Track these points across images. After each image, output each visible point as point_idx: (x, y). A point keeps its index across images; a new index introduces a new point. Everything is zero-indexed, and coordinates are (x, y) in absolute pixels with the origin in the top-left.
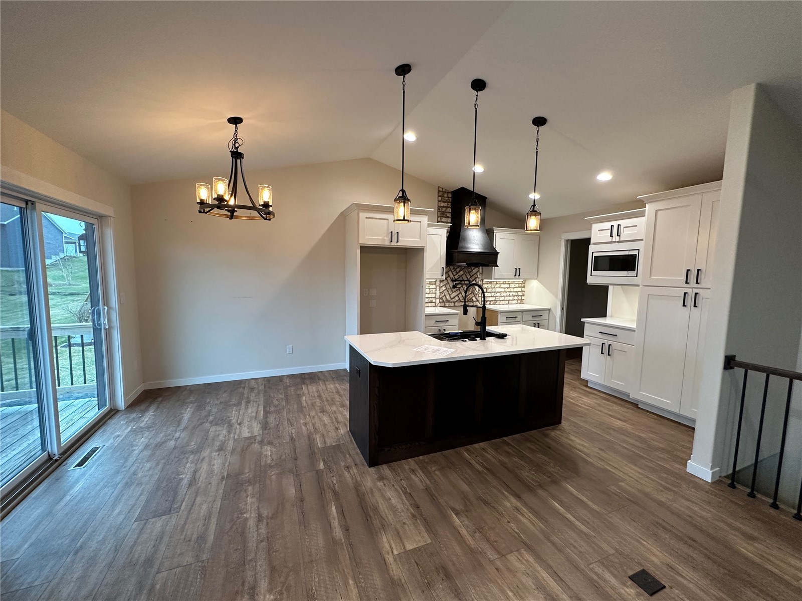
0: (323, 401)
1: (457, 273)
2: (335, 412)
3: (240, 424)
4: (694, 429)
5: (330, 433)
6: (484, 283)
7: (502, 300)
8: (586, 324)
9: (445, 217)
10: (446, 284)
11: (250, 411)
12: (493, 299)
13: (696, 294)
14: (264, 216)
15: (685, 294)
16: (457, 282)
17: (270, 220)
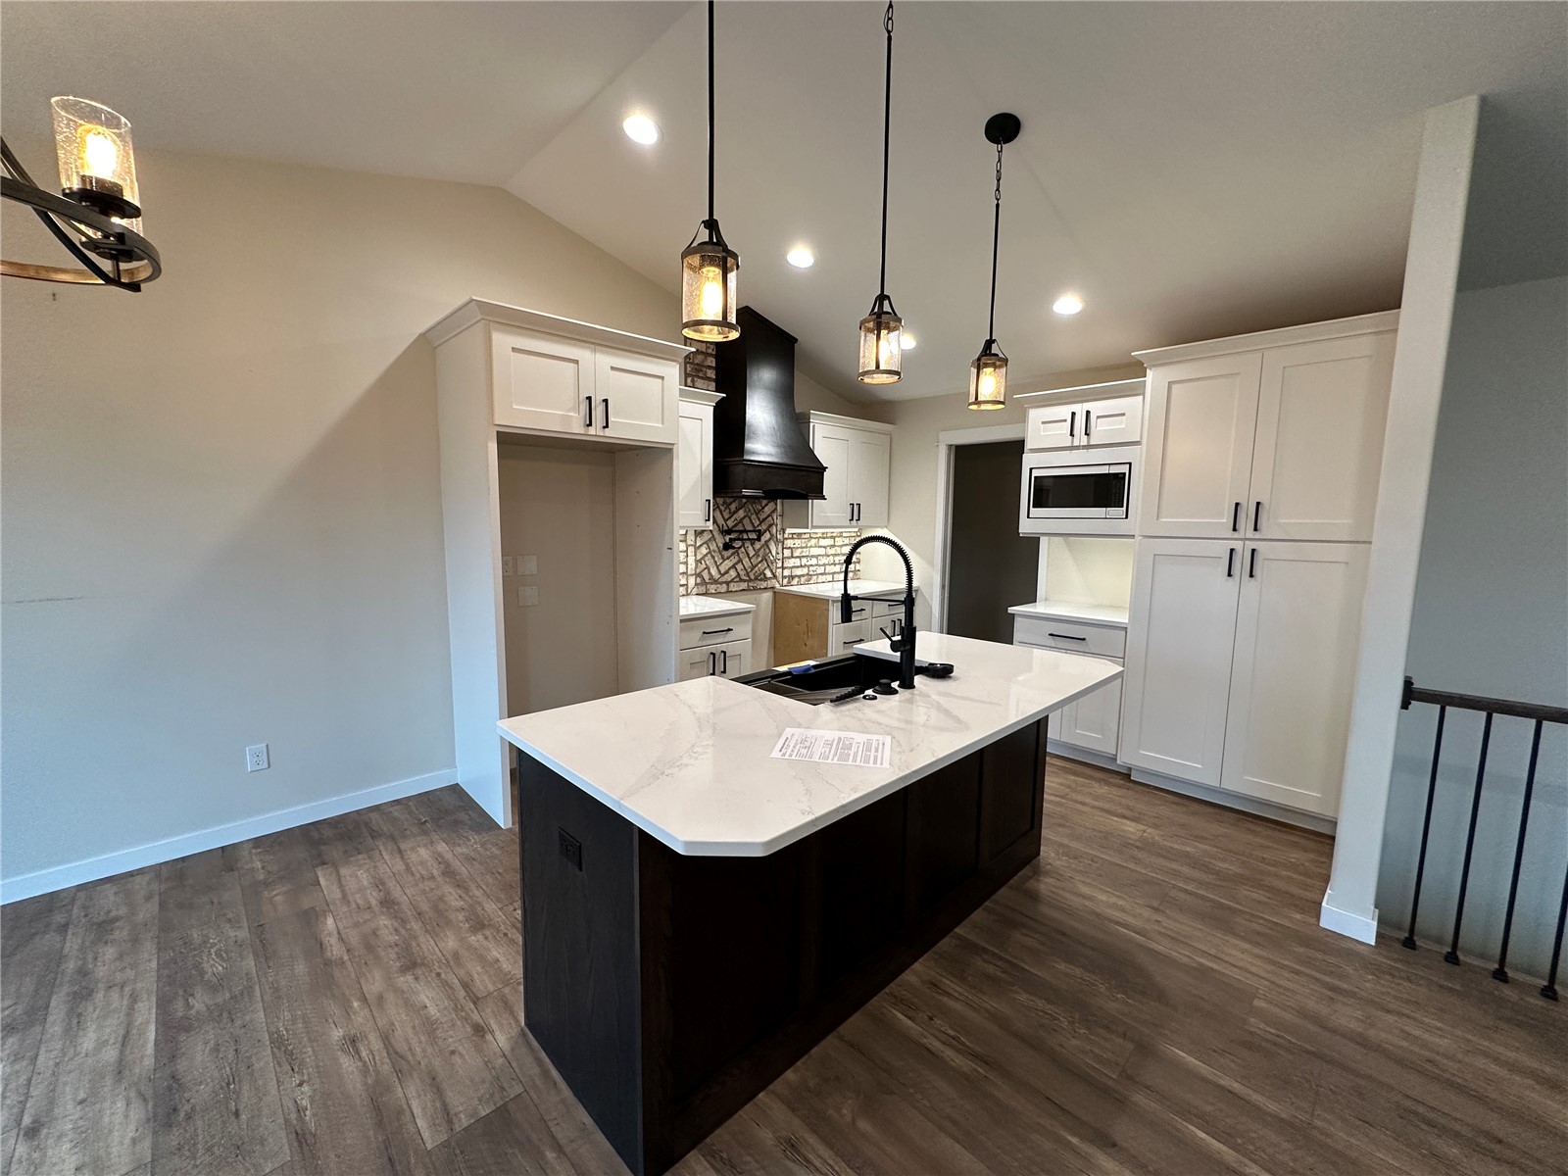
0: (404, 922)
1: (732, 514)
2: (456, 956)
3: (32, 1133)
4: (1333, 838)
5: (456, 1059)
6: (786, 536)
7: (822, 574)
8: (1017, 619)
9: (702, 378)
10: (710, 540)
11: (88, 1042)
12: (805, 571)
13: (1253, 550)
14: (106, 265)
15: (1232, 550)
16: (733, 536)
17: (135, 287)
